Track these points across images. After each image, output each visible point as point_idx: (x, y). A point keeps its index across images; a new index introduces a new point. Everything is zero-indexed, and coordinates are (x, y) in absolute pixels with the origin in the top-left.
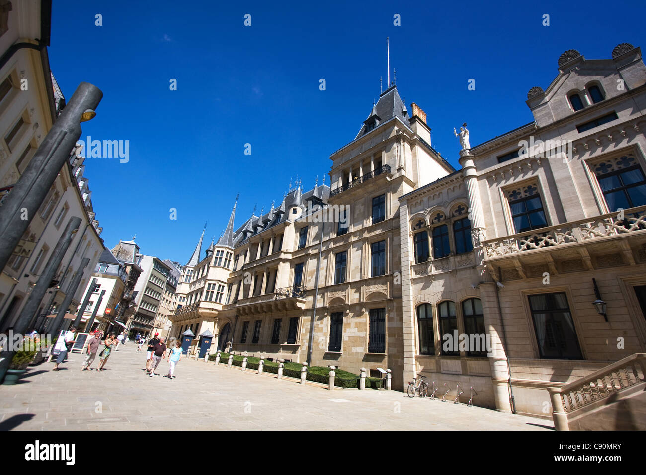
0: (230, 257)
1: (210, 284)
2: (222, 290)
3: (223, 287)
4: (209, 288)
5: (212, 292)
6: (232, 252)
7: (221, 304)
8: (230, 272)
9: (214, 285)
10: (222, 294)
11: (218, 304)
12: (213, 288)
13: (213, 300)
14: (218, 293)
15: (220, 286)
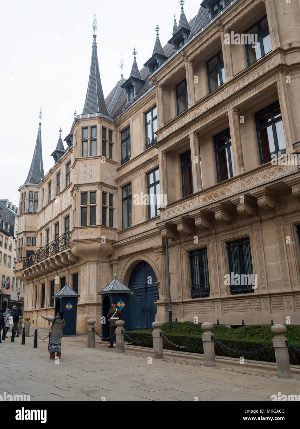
0: (110, 137)
1: (84, 194)
2: (111, 204)
3: (111, 196)
4: (84, 200)
5: (93, 208)
6: (112, 127)
7: (115, 229)
8: (116, 167)
9: (93, 193)
10: (111, 210)
11: (110, 231)
12: (93, 200)
13: (99, 222)
14: (104, 209)
15: (104, 194)
